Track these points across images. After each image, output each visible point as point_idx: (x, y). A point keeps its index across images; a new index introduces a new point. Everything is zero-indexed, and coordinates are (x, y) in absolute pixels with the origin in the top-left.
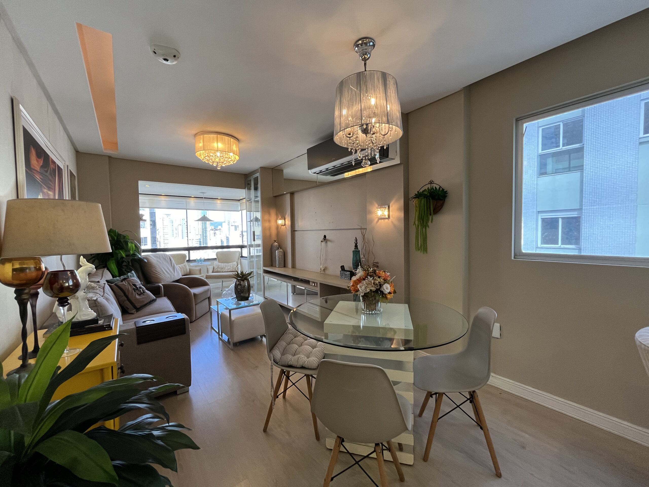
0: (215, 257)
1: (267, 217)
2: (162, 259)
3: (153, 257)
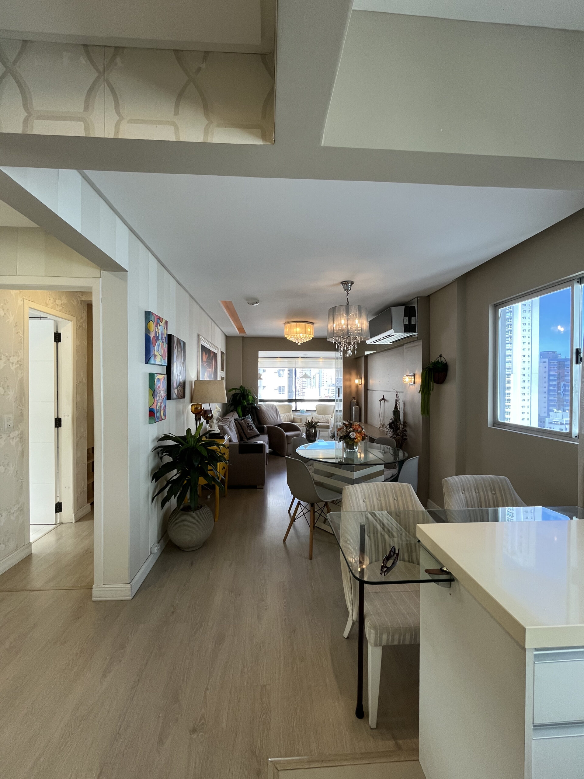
1: (347, 377)
2: (270, 406)
3: (264, 406)
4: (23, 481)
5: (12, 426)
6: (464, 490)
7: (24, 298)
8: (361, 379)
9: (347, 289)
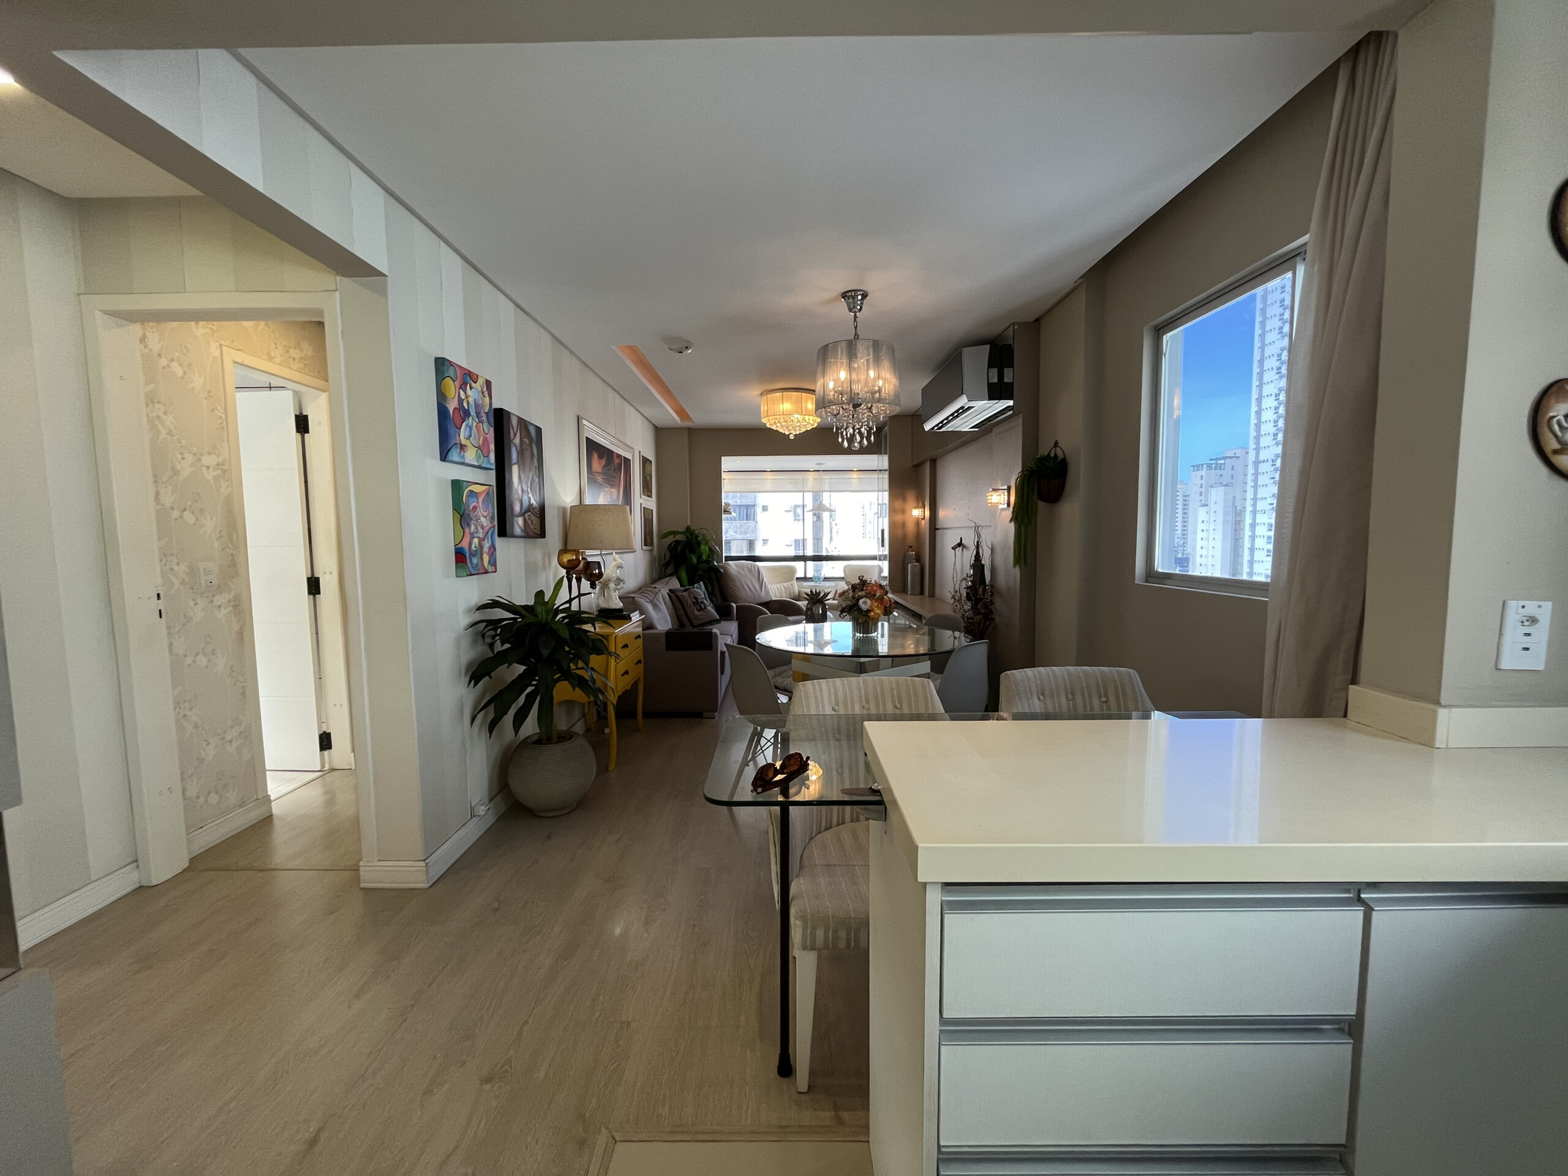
0: (842, 575)
1: (898, 504)
2: (746, 569)
3: (734, 567)
4: (245, 684)
5: (215, 582)
6: (1043, 694)
7: (223, 343)
8: (924, 509)
9: (854, 307)
